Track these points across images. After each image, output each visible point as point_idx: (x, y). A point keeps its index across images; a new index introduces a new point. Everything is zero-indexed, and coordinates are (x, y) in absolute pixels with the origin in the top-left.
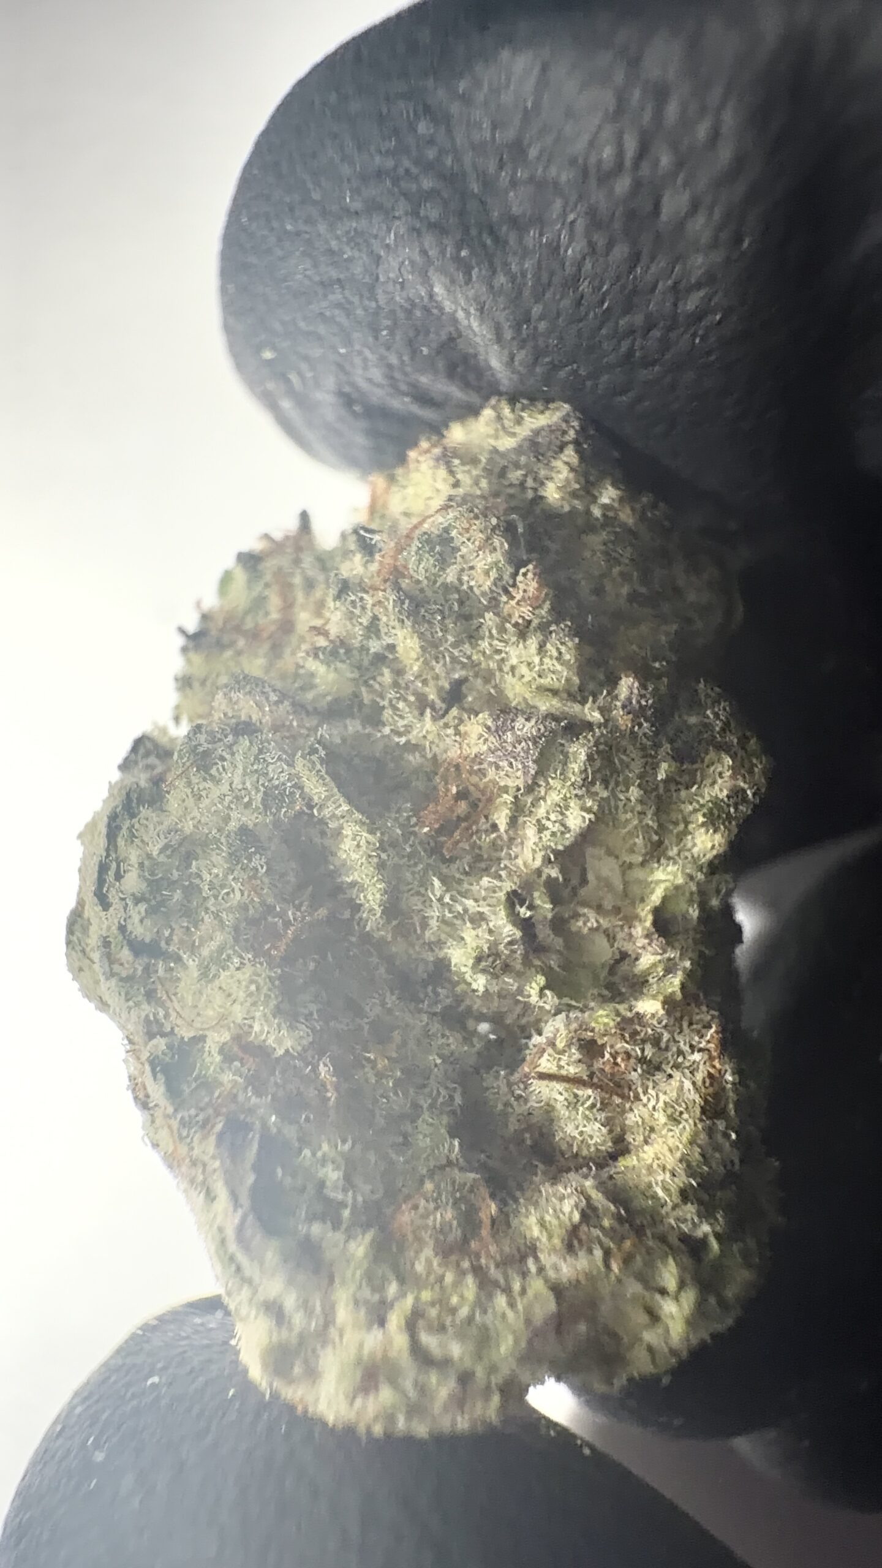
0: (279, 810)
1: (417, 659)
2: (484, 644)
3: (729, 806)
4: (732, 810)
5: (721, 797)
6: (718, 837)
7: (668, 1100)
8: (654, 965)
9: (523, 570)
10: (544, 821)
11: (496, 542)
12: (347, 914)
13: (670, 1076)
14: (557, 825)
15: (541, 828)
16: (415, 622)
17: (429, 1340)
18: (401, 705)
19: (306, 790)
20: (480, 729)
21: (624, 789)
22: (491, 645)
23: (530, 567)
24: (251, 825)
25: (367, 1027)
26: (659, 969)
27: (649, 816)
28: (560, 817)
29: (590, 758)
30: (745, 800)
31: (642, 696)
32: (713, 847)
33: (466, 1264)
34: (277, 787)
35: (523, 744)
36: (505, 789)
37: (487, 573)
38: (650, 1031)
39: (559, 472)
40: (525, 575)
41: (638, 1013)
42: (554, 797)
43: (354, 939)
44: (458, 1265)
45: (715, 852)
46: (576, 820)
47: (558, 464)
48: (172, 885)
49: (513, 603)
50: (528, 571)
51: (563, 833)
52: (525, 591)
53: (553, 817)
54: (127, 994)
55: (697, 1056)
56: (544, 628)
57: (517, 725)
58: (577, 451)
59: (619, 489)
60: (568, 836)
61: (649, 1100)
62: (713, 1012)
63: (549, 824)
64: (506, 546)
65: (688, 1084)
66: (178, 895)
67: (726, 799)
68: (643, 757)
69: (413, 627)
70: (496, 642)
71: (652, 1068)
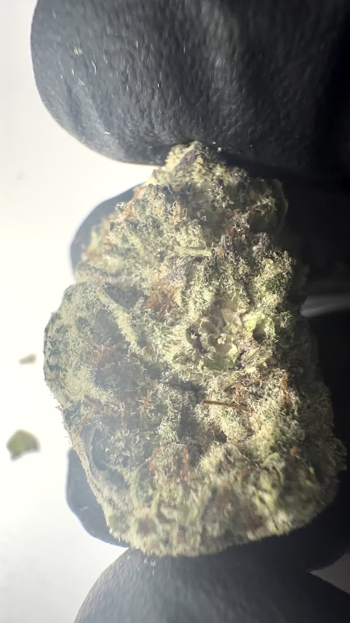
0: (93, 310)
1: (141, 247)
2: (165, 235)
3: (276, 281)
4: (278, 282)
5: (271, 277)
6: (275, 296)
7: (266, 410)
8: (255, 354)
9: (174, 204)
10: (196, 299)
11: (160, 195)
12: (125, 347)
13: (266, 400)
14: (200, 299)
15: (195, 303)
16: (136, 232)
17: (165, 511)
18: (137, 265)
19: (101, 301)
20: (165, 268)
21: (226, 281)
22: (168, 235)
23: (176, 201)
24: (83, 317)
25: (139, 390)
26: (258, 355)
27: (241, 291)
28: (201, 296)
29: (206, 269)
30: (283, 277)
31: (227, 242)
32: (275, 300)
33: (178, 480)
34: (91, 301)
35: (179, 268)
36: (177, 288)
37: (161, 208)
38: (253, 381)
39: (196, 167)
40: (175, 205)
41: (247, 374)
42: (197, 288)
43: (128, 356)
44: (175, 480)
45: (276, 302)
46: (208, 296)
47: (195, 164)
48: (60, 342)
49: (173, 217)
50: (176, 203)
51: (204, 303)
52: (177, 212)
53: (198, 297)
54: (51, 385)
55: (277, 389)
56: (185, 223)
57: (177, 262)
58: (202, 158)
59: (223, 168)
60: (206, 303)
61: (258, 410)
62: (283, 370)
63: (198, 300)
64: (164, 195)
65: (274, 402)
66: (62, 346)
67: (274, 278)
68: (232, 266)
69: (136, 234)
70: (169, 234)
71: (257, 396)
